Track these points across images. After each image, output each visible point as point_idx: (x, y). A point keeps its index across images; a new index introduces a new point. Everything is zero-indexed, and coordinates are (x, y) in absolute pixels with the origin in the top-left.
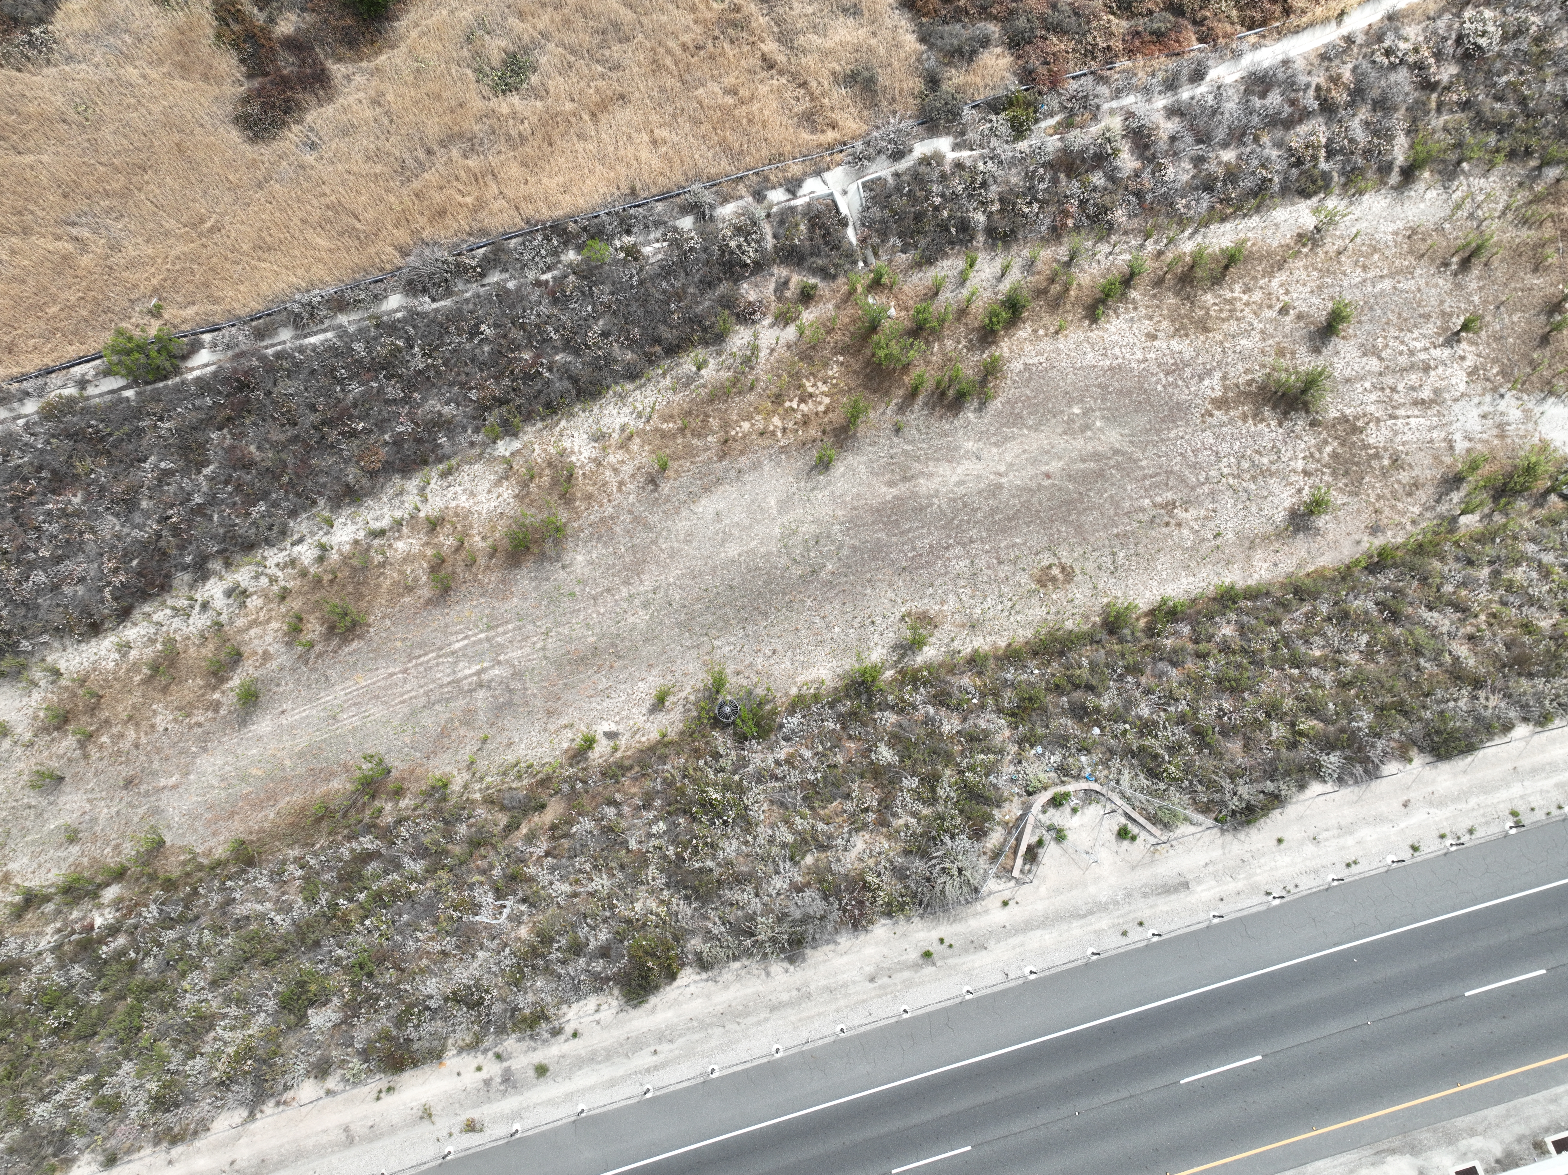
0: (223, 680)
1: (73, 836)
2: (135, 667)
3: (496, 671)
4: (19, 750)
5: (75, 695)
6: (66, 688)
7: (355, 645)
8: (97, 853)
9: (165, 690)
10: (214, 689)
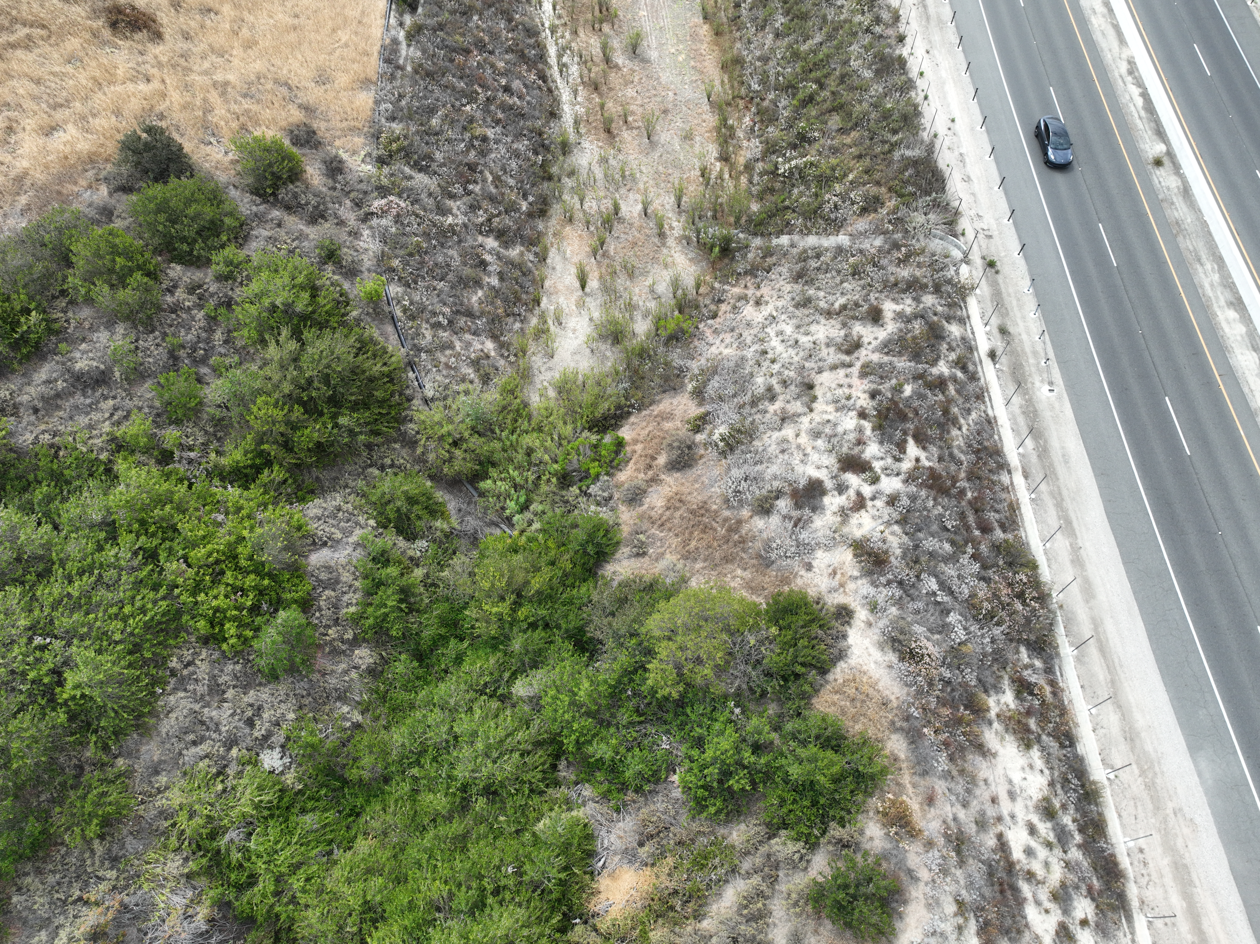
0: (616, 66)
1: (688, 137)
2: (589, 99)
4: (620, 157)
5: (595, 128)
6: (589, 131)
7: (620, 14)
8: (704, 130)
9: (611, 89)
10: (620, 69)
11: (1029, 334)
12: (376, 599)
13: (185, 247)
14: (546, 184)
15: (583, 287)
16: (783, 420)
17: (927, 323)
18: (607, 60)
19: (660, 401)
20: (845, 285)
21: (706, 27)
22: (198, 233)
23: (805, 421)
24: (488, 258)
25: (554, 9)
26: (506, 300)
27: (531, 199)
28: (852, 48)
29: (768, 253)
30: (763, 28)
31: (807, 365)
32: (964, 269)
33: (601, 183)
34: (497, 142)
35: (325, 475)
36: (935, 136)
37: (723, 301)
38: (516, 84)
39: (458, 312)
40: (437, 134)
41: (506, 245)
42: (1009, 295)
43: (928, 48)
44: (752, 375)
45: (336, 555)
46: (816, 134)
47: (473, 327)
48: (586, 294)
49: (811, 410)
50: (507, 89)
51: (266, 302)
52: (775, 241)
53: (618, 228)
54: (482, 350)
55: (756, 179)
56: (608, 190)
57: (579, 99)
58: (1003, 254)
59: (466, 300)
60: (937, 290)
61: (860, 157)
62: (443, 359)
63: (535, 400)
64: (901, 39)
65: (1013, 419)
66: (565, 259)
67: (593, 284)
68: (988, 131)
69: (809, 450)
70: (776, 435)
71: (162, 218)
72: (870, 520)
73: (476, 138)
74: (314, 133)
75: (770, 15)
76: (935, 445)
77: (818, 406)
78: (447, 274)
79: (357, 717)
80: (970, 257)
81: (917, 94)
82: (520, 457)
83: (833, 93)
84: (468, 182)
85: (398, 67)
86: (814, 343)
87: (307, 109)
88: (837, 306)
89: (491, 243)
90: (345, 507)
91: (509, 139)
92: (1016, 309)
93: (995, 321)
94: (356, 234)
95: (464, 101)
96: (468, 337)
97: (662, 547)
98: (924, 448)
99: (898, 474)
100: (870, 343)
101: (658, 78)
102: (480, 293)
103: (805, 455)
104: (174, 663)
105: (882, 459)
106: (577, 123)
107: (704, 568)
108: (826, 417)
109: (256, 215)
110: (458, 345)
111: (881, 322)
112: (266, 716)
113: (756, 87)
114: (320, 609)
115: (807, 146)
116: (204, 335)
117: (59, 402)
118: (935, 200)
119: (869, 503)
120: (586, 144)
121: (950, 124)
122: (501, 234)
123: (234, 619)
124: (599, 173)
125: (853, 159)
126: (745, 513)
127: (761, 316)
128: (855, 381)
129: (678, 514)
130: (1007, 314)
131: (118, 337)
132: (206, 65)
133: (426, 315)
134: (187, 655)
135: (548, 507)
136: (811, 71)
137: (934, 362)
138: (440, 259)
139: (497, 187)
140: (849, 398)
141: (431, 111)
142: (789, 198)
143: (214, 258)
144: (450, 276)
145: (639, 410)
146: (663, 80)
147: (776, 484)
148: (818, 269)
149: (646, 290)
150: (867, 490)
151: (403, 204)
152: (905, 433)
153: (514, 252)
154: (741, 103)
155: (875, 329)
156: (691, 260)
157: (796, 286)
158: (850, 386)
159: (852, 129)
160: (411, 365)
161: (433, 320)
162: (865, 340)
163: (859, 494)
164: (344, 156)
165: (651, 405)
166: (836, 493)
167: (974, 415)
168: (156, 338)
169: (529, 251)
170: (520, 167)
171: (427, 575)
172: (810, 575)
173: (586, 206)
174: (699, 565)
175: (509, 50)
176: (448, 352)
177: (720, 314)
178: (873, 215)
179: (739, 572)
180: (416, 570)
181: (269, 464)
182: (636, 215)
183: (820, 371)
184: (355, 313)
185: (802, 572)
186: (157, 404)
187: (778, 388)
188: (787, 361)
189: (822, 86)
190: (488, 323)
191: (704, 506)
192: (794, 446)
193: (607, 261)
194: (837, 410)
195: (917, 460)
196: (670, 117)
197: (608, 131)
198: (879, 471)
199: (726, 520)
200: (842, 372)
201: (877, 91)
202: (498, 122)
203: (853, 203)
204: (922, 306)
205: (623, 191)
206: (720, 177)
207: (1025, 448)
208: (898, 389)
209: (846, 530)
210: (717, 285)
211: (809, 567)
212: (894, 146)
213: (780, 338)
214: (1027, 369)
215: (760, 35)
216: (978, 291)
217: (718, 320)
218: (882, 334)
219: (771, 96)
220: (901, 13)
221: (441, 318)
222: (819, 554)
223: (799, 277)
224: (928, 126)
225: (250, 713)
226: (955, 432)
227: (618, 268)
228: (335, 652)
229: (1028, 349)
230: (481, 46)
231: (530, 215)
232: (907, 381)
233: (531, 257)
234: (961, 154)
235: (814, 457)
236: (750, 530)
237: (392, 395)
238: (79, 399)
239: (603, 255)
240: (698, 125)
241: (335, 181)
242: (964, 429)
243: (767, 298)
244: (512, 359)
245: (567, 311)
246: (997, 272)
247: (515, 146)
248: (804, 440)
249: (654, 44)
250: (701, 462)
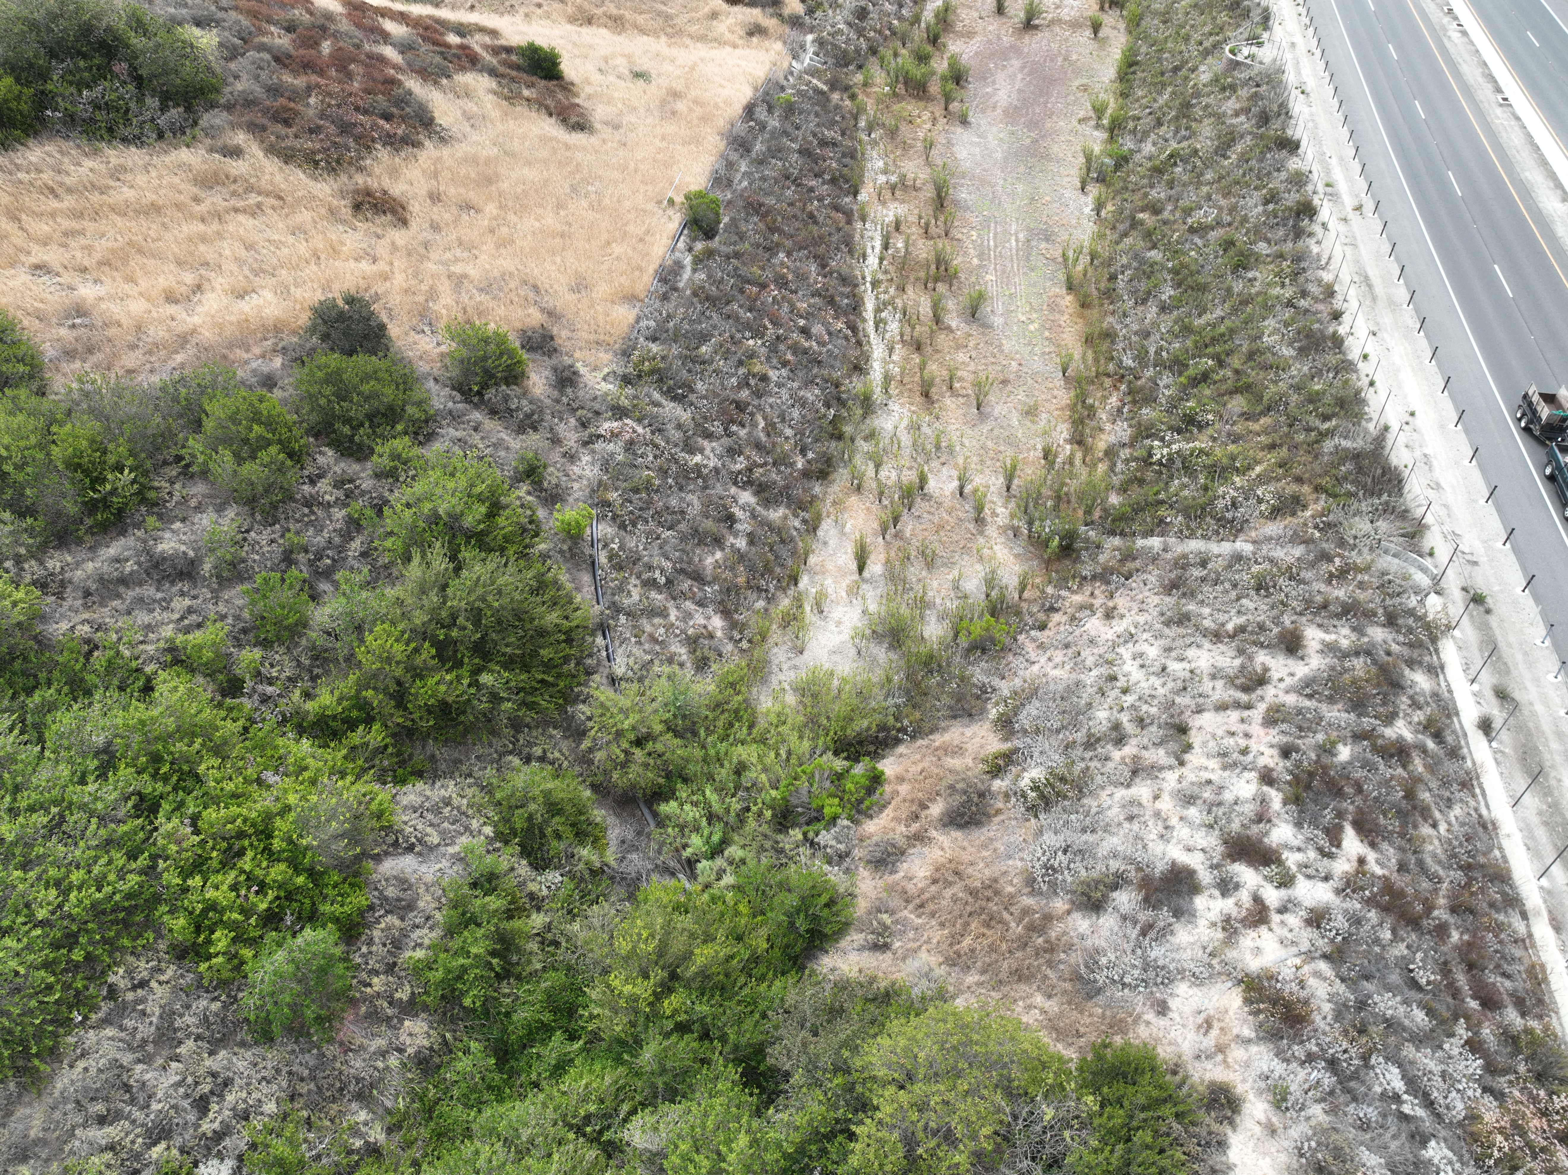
0: (949, 329)
1: (1031, 412)
2: (907, 359)
3: (1021, 236)
4: (937, 425)
5: (910, 390)
6: (901, 393)
7: (962, 275)
8: (1053, 407)
9: (937, 351)
10: (952, 331)
11: (1547, 704)
12: (455, 944)
13: (346, 430)
14: (833, 444)
15: (861, 569)
16: (1135, 773)
17: (1375, 662)
18: (937, 319)
19: (945, 729)
20: (1244, 601)
21: (1069, 298)
22: (370, 417)
23: (1170, 779)
24: (739, 513)
25: (881, 263)
26: (752, 569)
27: (810, 455)
28: (1266, 323)
29: (1128, 556)
30: (1144, 301)
31: (1178, 700)
32: (1433, 601)
33: (907, 452)
34: (779, 385)
35: (443, 753)
36: (1386, 428)
37: (1057, 610)
38: (817, 329)
39: (682, 571)
40: (703, 363)
41: (767, 503)
42: (1510, 645)
43: (1375, 329)
44: (1089, 705)
45: (424, 868)
46: (1210, 417)
47: (700, 594)
48: (863, 580)
49: (1182, 763)
50: (805, 332)
51: (427, 507)
52: (1140, 542)
53: (920, 505)
54: (705, 627)
55: (1120, 466)
56: (915, 460)
57: (894, 357)
58: (1496, 588)
59: (697, 559)
60: (1391, 621)
61: (1272, 447)
62: (648, 628)
63: (765, 704)
64: (1337, 316)
65: (1527, 830)
66: (843, 533)
67: (875, 567)
68: (1466, 431)
69: (1174, 821)
70: (1121, 793)
71: (328, 390)
72: (1277, 946)
73: (754, 376)
74: (552, 338)
75: (1155, 286)
76: (1391, 843)
77: (1194, 758)
78: (679, 522)
79: (377, 1135)
80: (1443, 584)
81: (1359, 379)
82: (723, 773)
83: (1237, 372)
84: (733, 422)
85: (676, 289)
86: (1192, 672)
87: (551, 313)
88: (1230, 627)
89: (747, 497)
90: (456, 801)
91: (795, 385)
92: (1522, 667)
93: (1487, 679)
94: (572, 457)
95: (748, 334)
96: (689, 605)
97: (914, 940)
98: (1373, 845)
99: (1326, 879)
100: (1281, 680)
101: (1000, 346)
102: (719, 555)
103: (1166, 828)
104: (117, 977)
105: (1299, 849)
106: (887, 379)
107: (979, 984)
108: (1206, 775)
109: (450, 412)
110: (673, 614)
111: (1300, 653)
112: (230, 1098)
113: (1128, 362)
114: (370, 942)
115: (1195, 431)
116: (337, 540)
117: (122, 589)
118: (1387, 503)
119: (1276, 918)
120: (894, 406)
121: (1408, 418)
122: (761, 489)
123: (233, 926)
124: (906, 439)
125: (1262, 449)
126: (1060, 904)
127: (1111, 632)
128: (1256, 729)
129: (948, 893)
130: (1508, 672)
131: (225, 521)
132: (448, 255)
133: (638, 568)
134: (143, 967)
135: (752, 855)
136: (1206, 346)
137: (1390, 719)
138: (674, 502)
139: (769, 435)
140: (1245, 752)
141: (704, 338)
142: (1166, 490)
143: (378, 449)
144: (683, 526)
145: (913, 738)
146: (1007, 346)
147: (1115, 865)
148: (1203, 580)
149: (948, 585)
150: (1272, 896)
151: (640, 430)
152: (1340, 815)
153: (776, 514)
154: (1108, 382)
155: (1291, 662)
156: (1016, 556)
157: (1167, 599)
158: (1247, 735)
159: (1263, 413)
160: (603, 628)
161: (645, 576)
162: (1275, 675)
163: (1257, 899)
164: (583, 370)
165: (931, 732)
166: (1217, 893)
167: (1457, 811)
168: (273, 532)
169: (796, 516)
170: (803, 417)
171: (548, 927)
172: (1162, 1022)
173: (883, 474)
174: (972, 978)
175: (816, 294)
176: (656, 621)
177: (1050, 625)
178: (1289, 519)
179: (1039, 999)
180: (534, 916)
181: (369, 721)
182: (947, 493)
183: (1199, 711)
184: (542, 546)
185: (1150, 1016)
186: (246, 614)
187: (1129, 727)
188: (1147, 692)
189: (1221, 364)
190: (721, 592)
191: (992, 887)
192: (1149, 813)
193: (898, 543)
194: (1224, 768)
195: (1362, 861)
196: (1009, 388)
197: (926, 395)
198: (1294, 868)
199: (1026, 911)
200: (1234, 715)
201: (1299, 370)
202: (785, 364)
203: (1260, 501)
204: (1366, 640)
205: (935, 464)
206: (1070, 461)
207: (1552, 880)
208: (1328, 749)
209: (1231, 954)
210: (1050, 590)
211: (1162, 1009)
212: (1324, 435)
213: (1139, 661)
214: (1547, 756)
215: (1140, 308)
216: (1456, 633)
217: (1047, 632)
218: (1302, 670)
219: (1149, 373)
220: (1336, 288)
221: (657, 574)
222: (1182, 988)
223: (1171, 587)
224: (1375, 416)
225: (206, 1088)
226: (1426, 830)
227: (913, 553)
228: (374, 1017)
229: (1547, 727)
230: (782, 282)
231: (806, 474)
232: (1343, 740)
233: (797, 523)
234: (1425, 456)
235: (1183, 832)
236: (1065, 933)
237: (566, 659)
238: (149, 591)
239: (896, 536)
240: (1047, 401)
241: (562, 392)
242: (1443, 827)
243: (1122, 611)
244: (745, 645)
245: (833, 597)
246: (1488, 611)
247: (802, 393)
248: (1166, 804)
249: (1000, 309)
250: (996, 820)
